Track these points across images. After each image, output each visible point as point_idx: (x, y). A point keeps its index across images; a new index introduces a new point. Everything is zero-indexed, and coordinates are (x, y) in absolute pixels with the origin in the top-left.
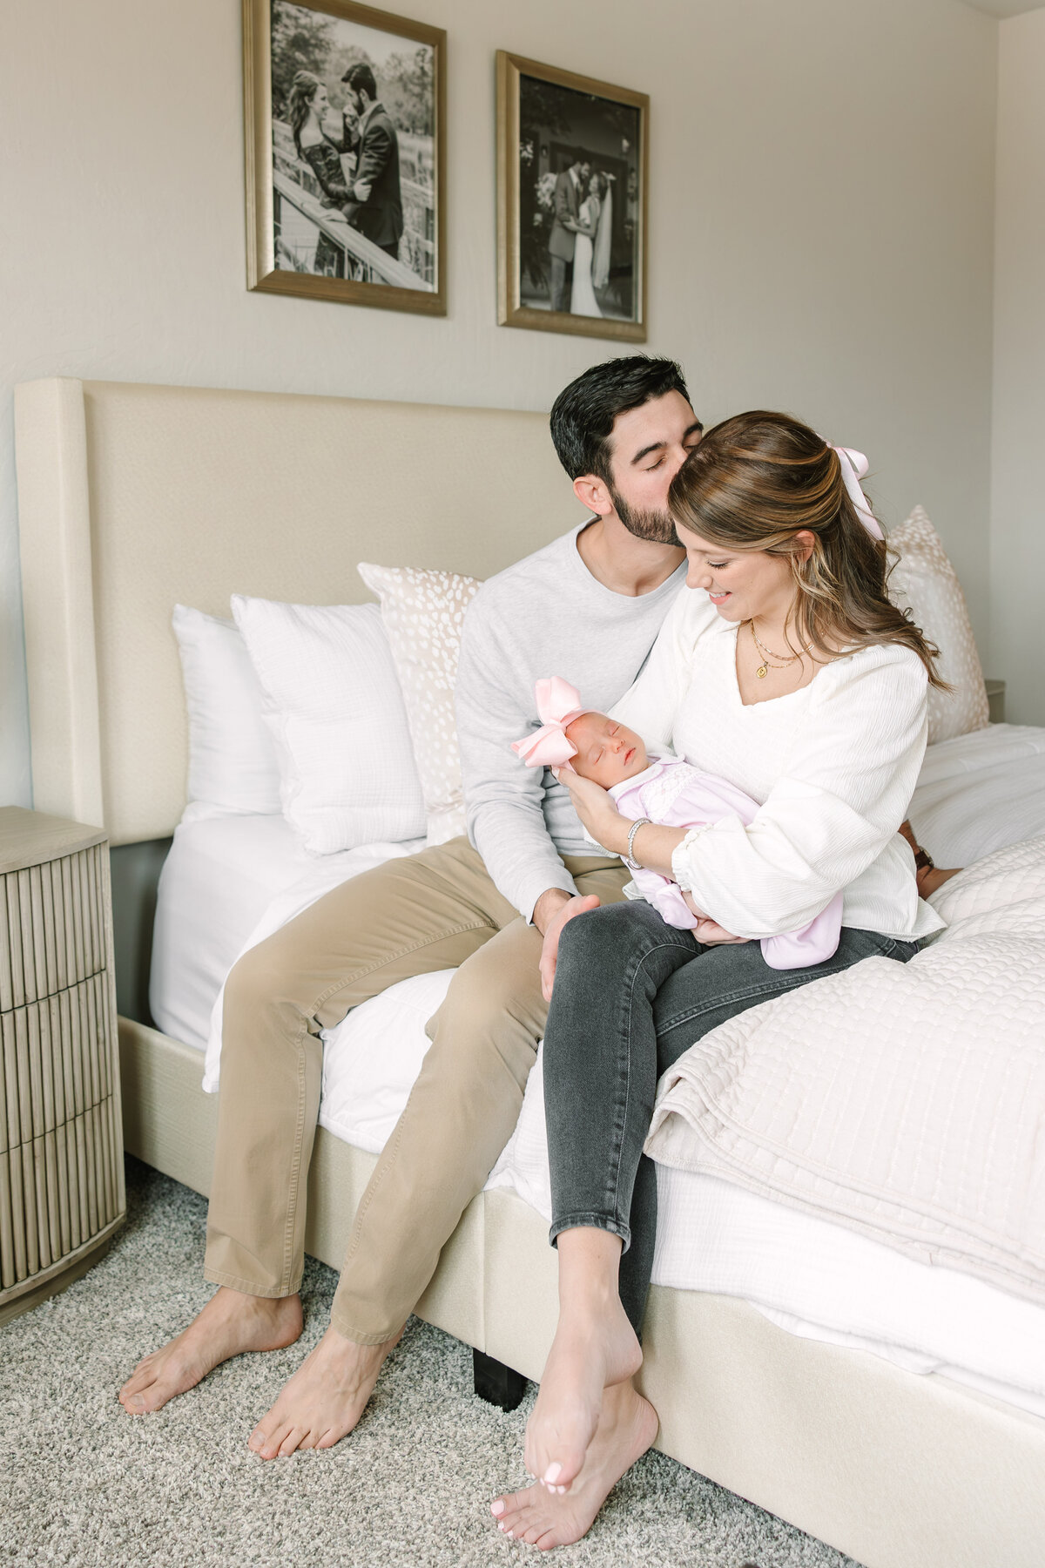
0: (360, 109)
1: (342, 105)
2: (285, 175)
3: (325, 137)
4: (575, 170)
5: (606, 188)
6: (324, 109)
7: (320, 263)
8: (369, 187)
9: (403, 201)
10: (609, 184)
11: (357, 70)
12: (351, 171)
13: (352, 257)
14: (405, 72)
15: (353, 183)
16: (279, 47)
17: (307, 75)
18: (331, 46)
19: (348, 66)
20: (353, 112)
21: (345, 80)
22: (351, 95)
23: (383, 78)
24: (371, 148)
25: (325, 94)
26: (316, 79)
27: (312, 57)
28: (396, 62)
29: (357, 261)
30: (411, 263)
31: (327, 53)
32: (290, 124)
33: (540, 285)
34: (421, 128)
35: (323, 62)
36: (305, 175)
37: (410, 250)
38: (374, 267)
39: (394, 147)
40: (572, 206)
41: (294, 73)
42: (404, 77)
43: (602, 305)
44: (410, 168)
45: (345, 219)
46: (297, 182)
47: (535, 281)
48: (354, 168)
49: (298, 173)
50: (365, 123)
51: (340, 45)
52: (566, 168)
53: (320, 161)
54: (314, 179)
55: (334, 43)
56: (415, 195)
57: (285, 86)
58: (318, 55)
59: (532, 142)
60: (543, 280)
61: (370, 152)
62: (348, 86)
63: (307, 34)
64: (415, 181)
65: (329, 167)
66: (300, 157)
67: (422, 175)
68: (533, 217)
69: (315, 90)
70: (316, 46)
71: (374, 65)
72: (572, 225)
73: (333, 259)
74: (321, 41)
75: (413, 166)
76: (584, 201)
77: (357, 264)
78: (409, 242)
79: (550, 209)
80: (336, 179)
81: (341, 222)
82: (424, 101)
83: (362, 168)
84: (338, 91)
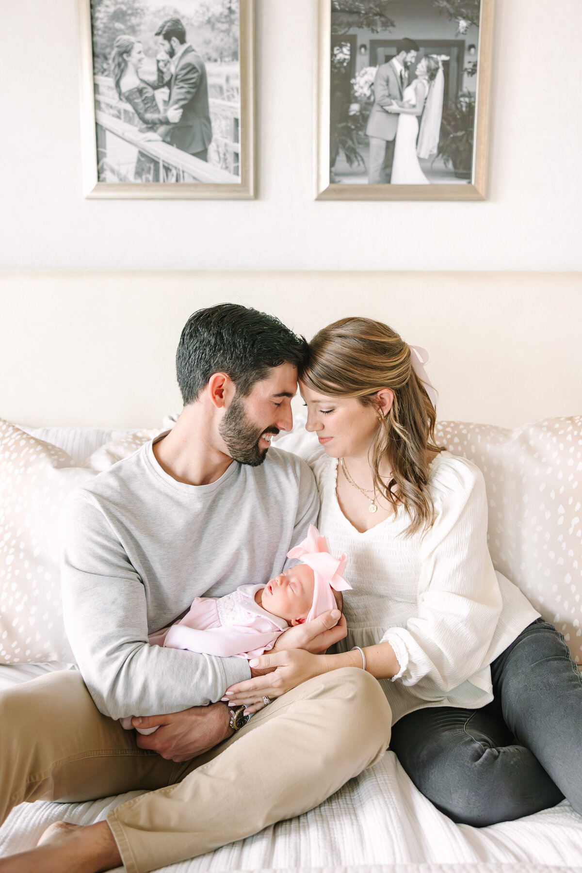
0: (172, 54)
1: (156, 53)
2: (109, 114)
3: (142, 81)
4: (398, 61)
5: (437, 69)
6: (140, 60)
7: (139, 173)
8: (181, 111)
9: (212, 117)
10: (440, 64)
11: (169, 24)
12: (165, 101)
13: (166, 165)
14: (213, 15)
15: (166, 110)
16: (101, 23)
17: (125, 38)
18: (145, 11)
19: (160, 23)
20: (166, 57)
21: (158, 34)
22: (163, 45)
23: (192, 25)
24: (182, 81)
25: (141, 49)
26: (132, 39)
27: (129, 24)
28: (205, 9)
29: (170, 167)
30: (219, 162)
31: (141, 18)
32: (112, 77)
33: (356, 164)
34: (228, 56)
35: (139, 25)
36: (125, 111)
37: (219, 153)
38: (185, 170)
39: (203, 77)
40: (396, 92)
41: (114, 39)
42: (212, 20)
43: (429, 172)
44: (218, 90)
45: (160, 138)
46: (119, 117)
47: (349, 160)
48: (167, 99)
49: (119, 112)
50: (176, 63)
51: (153, 9)
52: (388, 59)
53: (137, 98)
54: (133, 114)
55: (148, 9)
56: (223, 110)
57: (108, 50)
58: (134, 21)
59: (349, 45)
60: (359, 158)
61: (181, 84)
62: (161, 38)
63: (124, 8)
64: (223, 99)
65: (146, 102)
66: (121, 99)
67: (228, 94)
68: (349, 107)
69: (132, 48)
70: (132, 14)
71: (183, 17)
72: (395, 107)
73: (150, 168)
74: (136, 10)
75: (221, 88)
76: (409, 84)
77: (170, 170)
78: (218, 146)
79: (369, 98)
80: (152, 110)
81: (156, 141)
82: (231, 34)
83: (174, 97)
84: (151, 43)
